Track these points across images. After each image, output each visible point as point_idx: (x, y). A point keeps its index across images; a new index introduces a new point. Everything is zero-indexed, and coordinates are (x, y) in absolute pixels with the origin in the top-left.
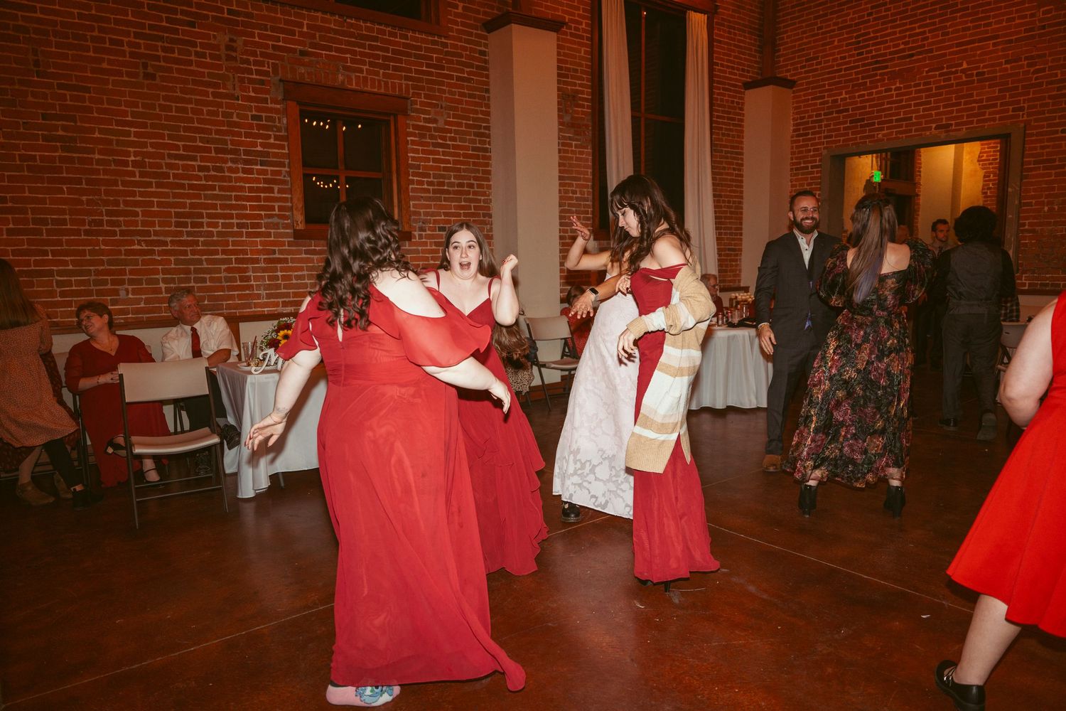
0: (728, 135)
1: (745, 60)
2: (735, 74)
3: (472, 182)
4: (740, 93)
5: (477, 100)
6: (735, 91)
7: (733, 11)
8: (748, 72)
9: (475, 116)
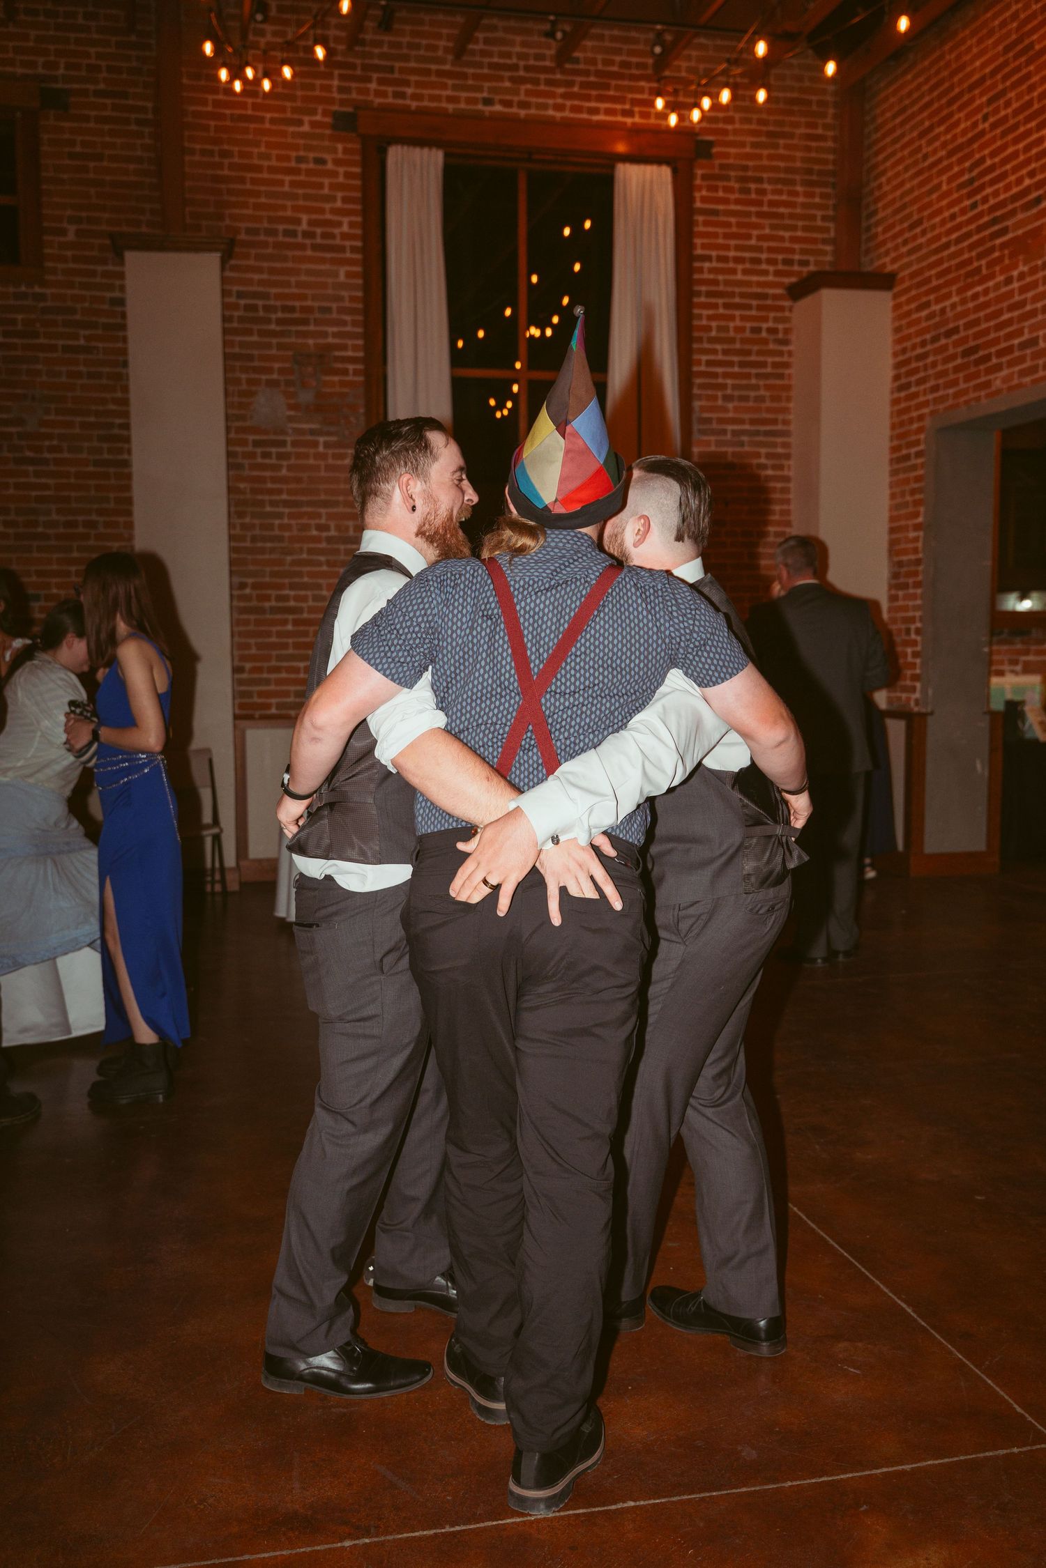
0: (746, 399)
1: (794, 240)
2: (766, 273)
3: (94, 517)
4: (782, 309)
5: (104, 381)
6: (759, 308)
7: (754, 145)
8: (804, 263)
9: (101, 408)
